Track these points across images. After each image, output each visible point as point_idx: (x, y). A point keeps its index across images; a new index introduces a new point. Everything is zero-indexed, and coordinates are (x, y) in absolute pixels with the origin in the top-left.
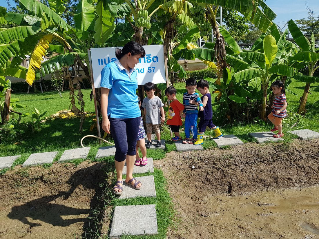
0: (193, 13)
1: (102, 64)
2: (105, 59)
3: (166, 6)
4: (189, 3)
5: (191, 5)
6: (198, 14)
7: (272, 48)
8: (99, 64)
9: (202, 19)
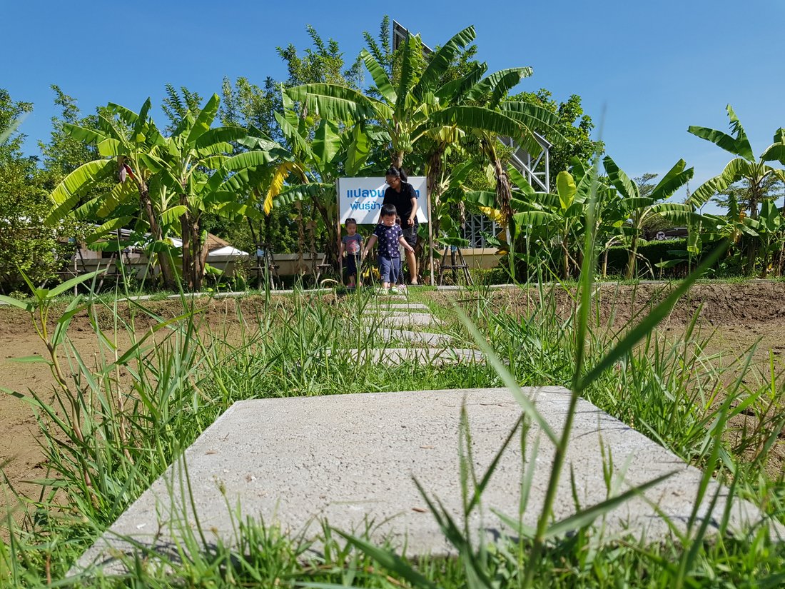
0: (465, 143)
1: (352, 196)
2: (355, 191)
3: (432, 133)
4: (460, 131)
5: (463, 134)
6: (471, 143)
7: (570, 188)
8: (348, 196)
9: (477, 150)
